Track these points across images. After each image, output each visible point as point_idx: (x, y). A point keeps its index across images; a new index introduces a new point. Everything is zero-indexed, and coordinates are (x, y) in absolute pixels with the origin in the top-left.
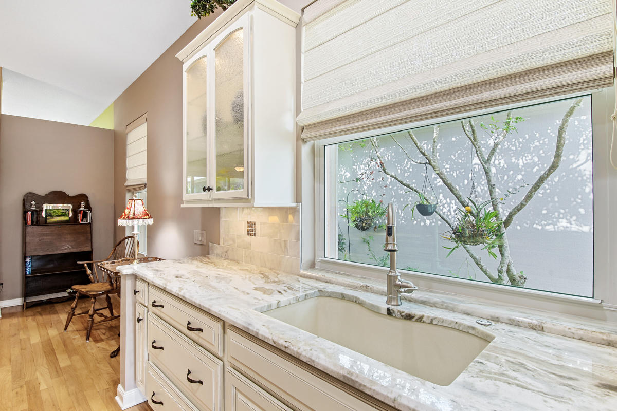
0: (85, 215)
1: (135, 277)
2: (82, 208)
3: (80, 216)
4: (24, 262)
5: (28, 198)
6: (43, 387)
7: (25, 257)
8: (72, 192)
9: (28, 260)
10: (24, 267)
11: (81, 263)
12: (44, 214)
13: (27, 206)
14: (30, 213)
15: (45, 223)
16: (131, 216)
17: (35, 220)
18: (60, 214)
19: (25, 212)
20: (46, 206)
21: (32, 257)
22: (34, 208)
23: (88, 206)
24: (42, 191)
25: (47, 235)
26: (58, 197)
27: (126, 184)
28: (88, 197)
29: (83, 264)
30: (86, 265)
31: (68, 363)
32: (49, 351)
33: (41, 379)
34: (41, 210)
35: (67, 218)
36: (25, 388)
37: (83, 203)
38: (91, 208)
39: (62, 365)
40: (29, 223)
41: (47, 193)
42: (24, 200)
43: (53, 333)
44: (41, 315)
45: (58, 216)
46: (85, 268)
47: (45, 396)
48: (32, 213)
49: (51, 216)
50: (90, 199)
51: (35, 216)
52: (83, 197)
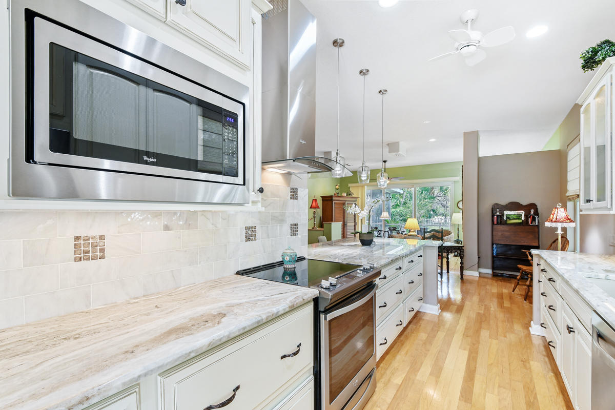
0: (534, 219)
1: (539, 256)
2: (532, 214)
3: (530, 220)
4: (493, 247)
5: (495, 207)
6: (492, 309)
7: (493, 244)
8: (524, 202)
9: (495, 246)
10: (493, 250)
11: (524, 251)
12: (505, 218)
13: (494, 212)
14: (495, 216)
15: (505, 223)
16: (554, 220)
17: (499, 221)
18: (515, 218)
19: (493, 216)
20: (506, 213)
21: (497, 244)
22: (498, 213)
23: (536, 213)
24: (504, 202)
25: (507, 231)
26: (515, 206)
27: (567, 194)
28: (536, 206)
29: (526, 252)
30: (527, 253)
31: (509, 306)
32: (500, 297)
33: (492, 306)
34: (503, 215)
35: (520, 221)
36: (483, 307)
37: (532, 210)
38: (538, 214)
39: (505, 305)
40: (495, 222)
41: (507, 203)
42: (492, 208)
43: (505, 291)
44: (501, 281)
45: (514, 219)
46: (527, 255)
47: (492, 312)
48: (497, 216)
49: (510, 219)
50: (538, 207)
51: (499, 219)
52: (533, 206)
